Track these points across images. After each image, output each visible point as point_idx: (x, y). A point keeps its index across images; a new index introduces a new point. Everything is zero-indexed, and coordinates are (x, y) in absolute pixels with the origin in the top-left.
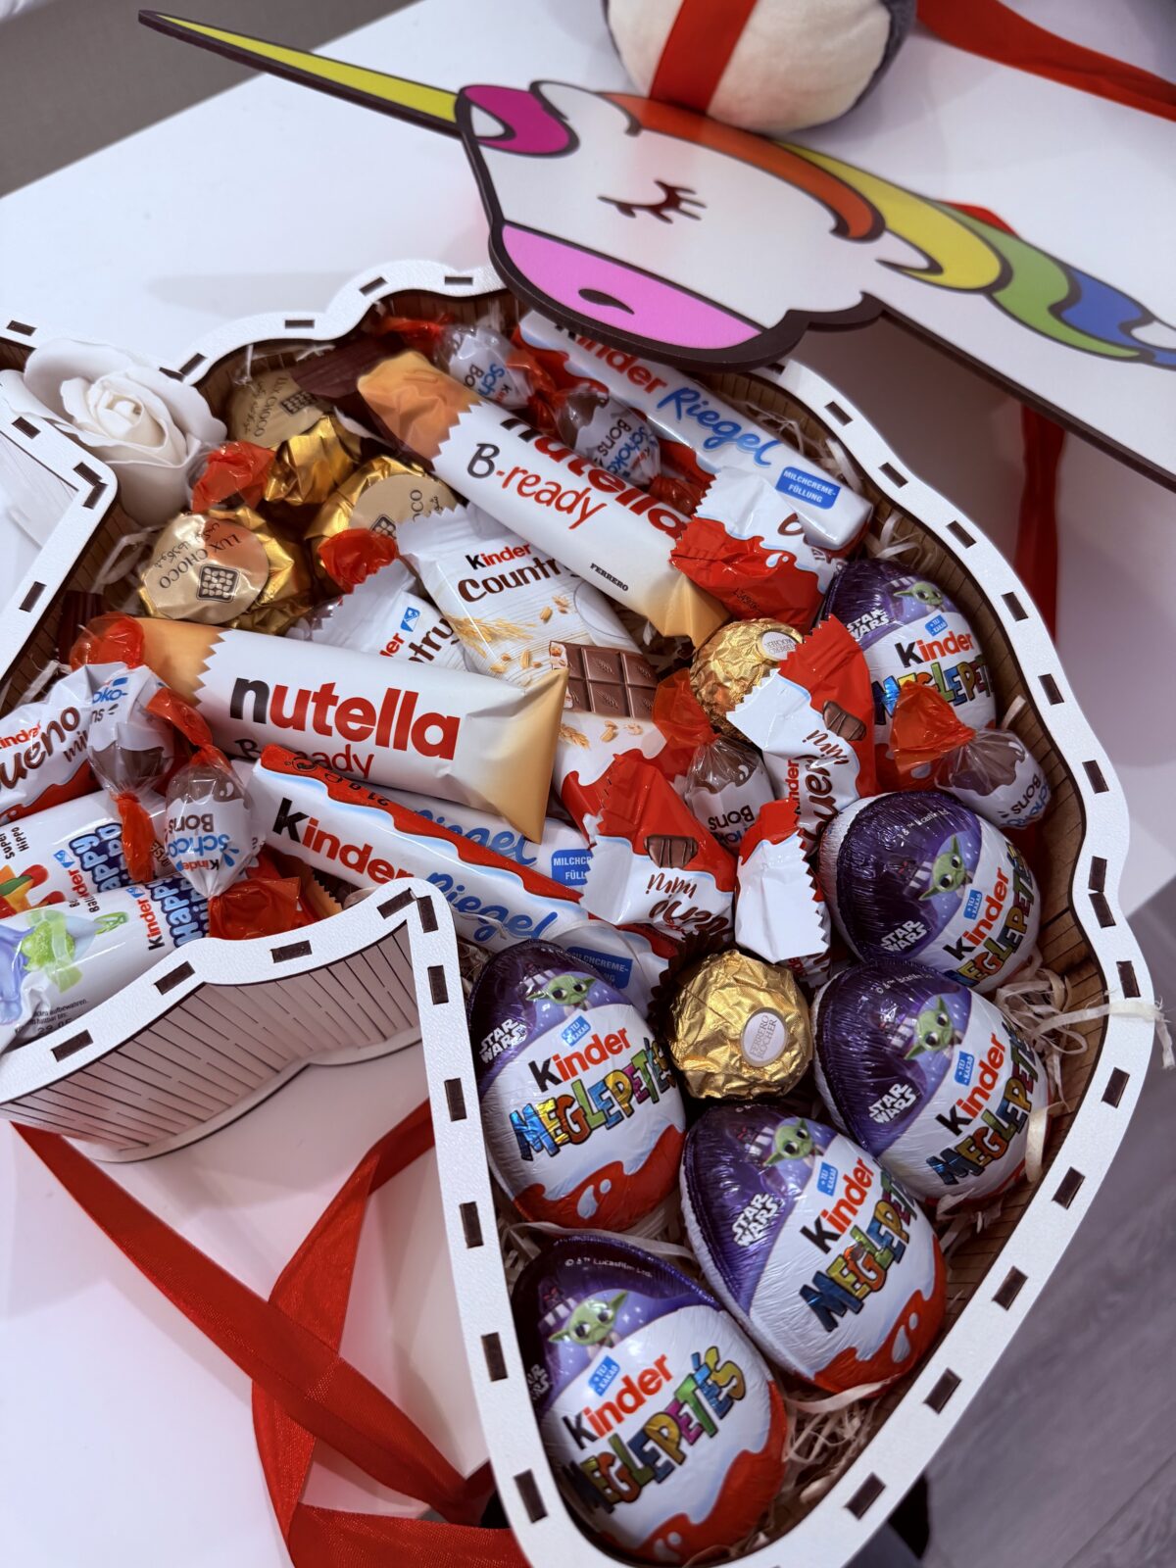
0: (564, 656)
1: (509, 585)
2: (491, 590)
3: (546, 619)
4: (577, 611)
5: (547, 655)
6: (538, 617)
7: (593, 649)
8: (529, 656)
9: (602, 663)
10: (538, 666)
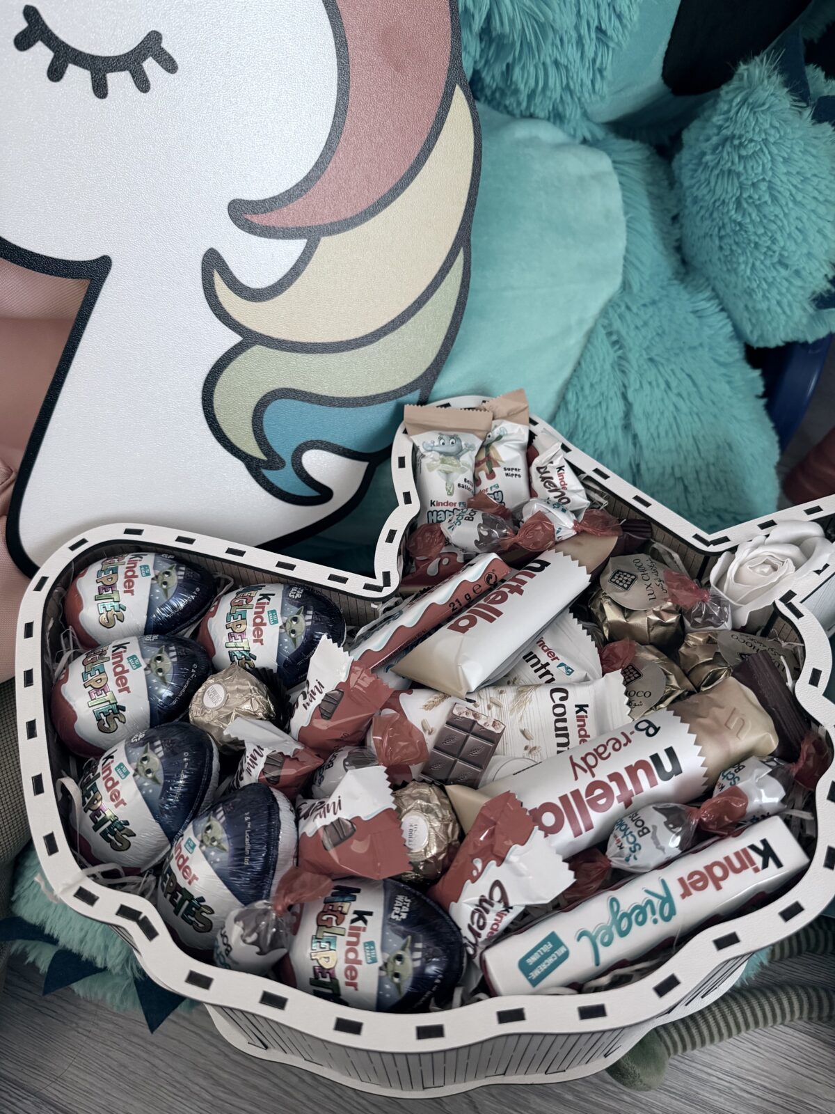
0: (491, 729)
1: (557, 721)
2: (556, 706)
3: (523, 732)
4: (524, 758)
5: (495, 717)
6: (526, 728)
7: (491, 752)
8: (498, 705)
9: (478, 752)
10: (489, 708)
